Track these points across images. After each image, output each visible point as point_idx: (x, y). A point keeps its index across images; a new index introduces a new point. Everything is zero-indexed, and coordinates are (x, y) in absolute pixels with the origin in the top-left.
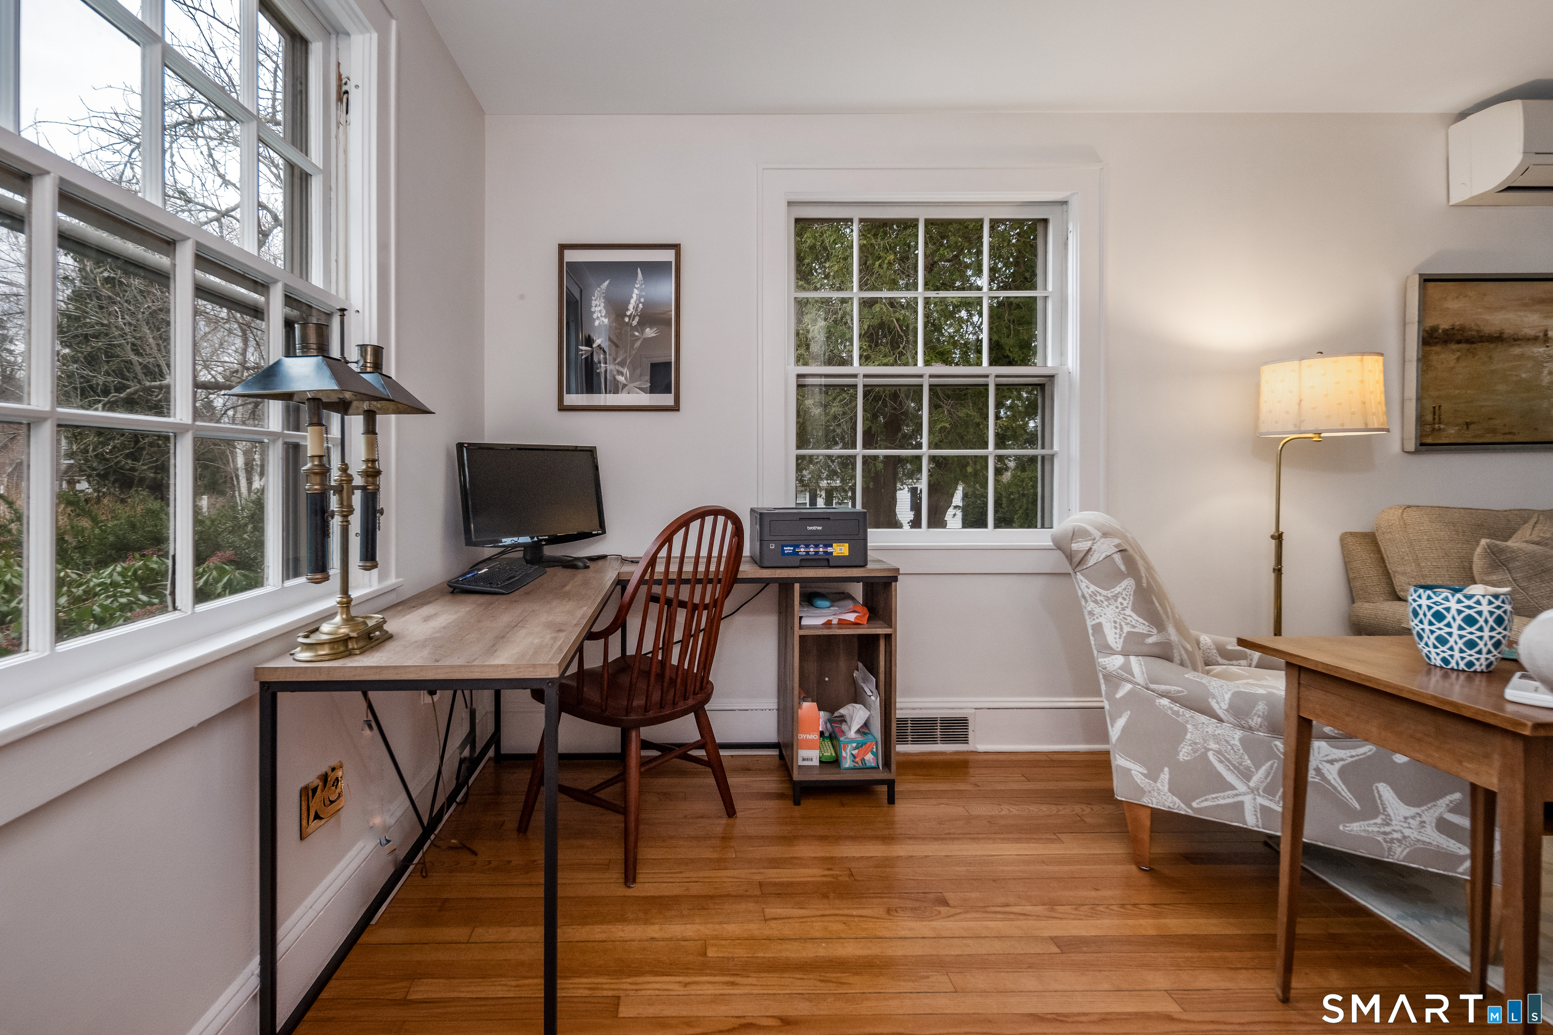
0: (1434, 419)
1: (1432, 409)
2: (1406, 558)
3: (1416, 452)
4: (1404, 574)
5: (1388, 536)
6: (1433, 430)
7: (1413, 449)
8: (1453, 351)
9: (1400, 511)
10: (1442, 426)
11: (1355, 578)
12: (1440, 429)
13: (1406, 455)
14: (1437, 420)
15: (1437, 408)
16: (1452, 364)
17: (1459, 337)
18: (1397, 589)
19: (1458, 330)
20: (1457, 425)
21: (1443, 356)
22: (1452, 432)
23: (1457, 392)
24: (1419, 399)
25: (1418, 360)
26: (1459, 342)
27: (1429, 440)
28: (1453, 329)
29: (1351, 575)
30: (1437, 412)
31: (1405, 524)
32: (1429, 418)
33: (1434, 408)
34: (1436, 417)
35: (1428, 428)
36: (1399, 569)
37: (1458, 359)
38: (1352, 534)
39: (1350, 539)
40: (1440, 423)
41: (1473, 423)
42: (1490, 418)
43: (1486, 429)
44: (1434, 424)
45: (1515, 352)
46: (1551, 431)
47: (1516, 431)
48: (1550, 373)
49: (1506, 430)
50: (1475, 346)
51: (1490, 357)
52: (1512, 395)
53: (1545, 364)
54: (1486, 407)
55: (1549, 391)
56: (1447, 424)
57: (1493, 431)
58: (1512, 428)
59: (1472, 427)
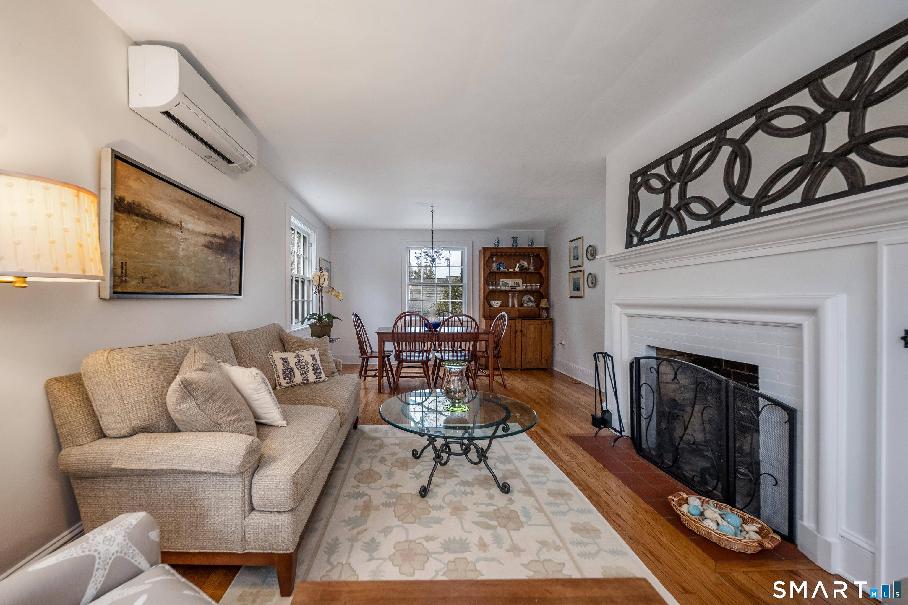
0: (122, 272)
1: (120, 265)
2: (112, 398)
3: (111, 299)
4: (110, 414)
5: (94, 380)
6: (122, 281)
7: (108, 297)
8: (134, 221)
9: (106, 355)
10: (127, 279)
11: (62, 424)
12: (126, 281)
13: (102, 302)
14: (124, 274)
15: (124, 264)
16: (133, 230)
17: (138, 211)
18: (104, 429)
19: (137, 206)
20: (136, 279)
21: (127, 223)
22: (134, 283)
23: (136, 253)
24: (113, 255)
25: (111, 221)
26: (137, 215)
27: (119, 290)
28: (134, 203)
29: (58, 422)
30: (124, 267)
31: (110, 367)
32: (119, 271)
33: (122, 263)
34: (124, 271)
35: (118, 280)
36: (106, 410)
37: (137, 228)
38: (58, 380)
39: (55, 386)
40: (126, 276)
41: (145, 278)
42: (155, 276)
43: (153, 283)
44: (122, 276)
45: (167, 232)
46: (183, 286)
47: (168, 285)
48: (183, 250)
49: (163, 285)
50: (146, 221)
51: (155, 231)
52: (166, 260)
53: (181, 243)
54: (153, 266)
55: (182, 261)
56: (131, 277)
57: (156, 284)
58: (166, 282)
59: (145, 281)
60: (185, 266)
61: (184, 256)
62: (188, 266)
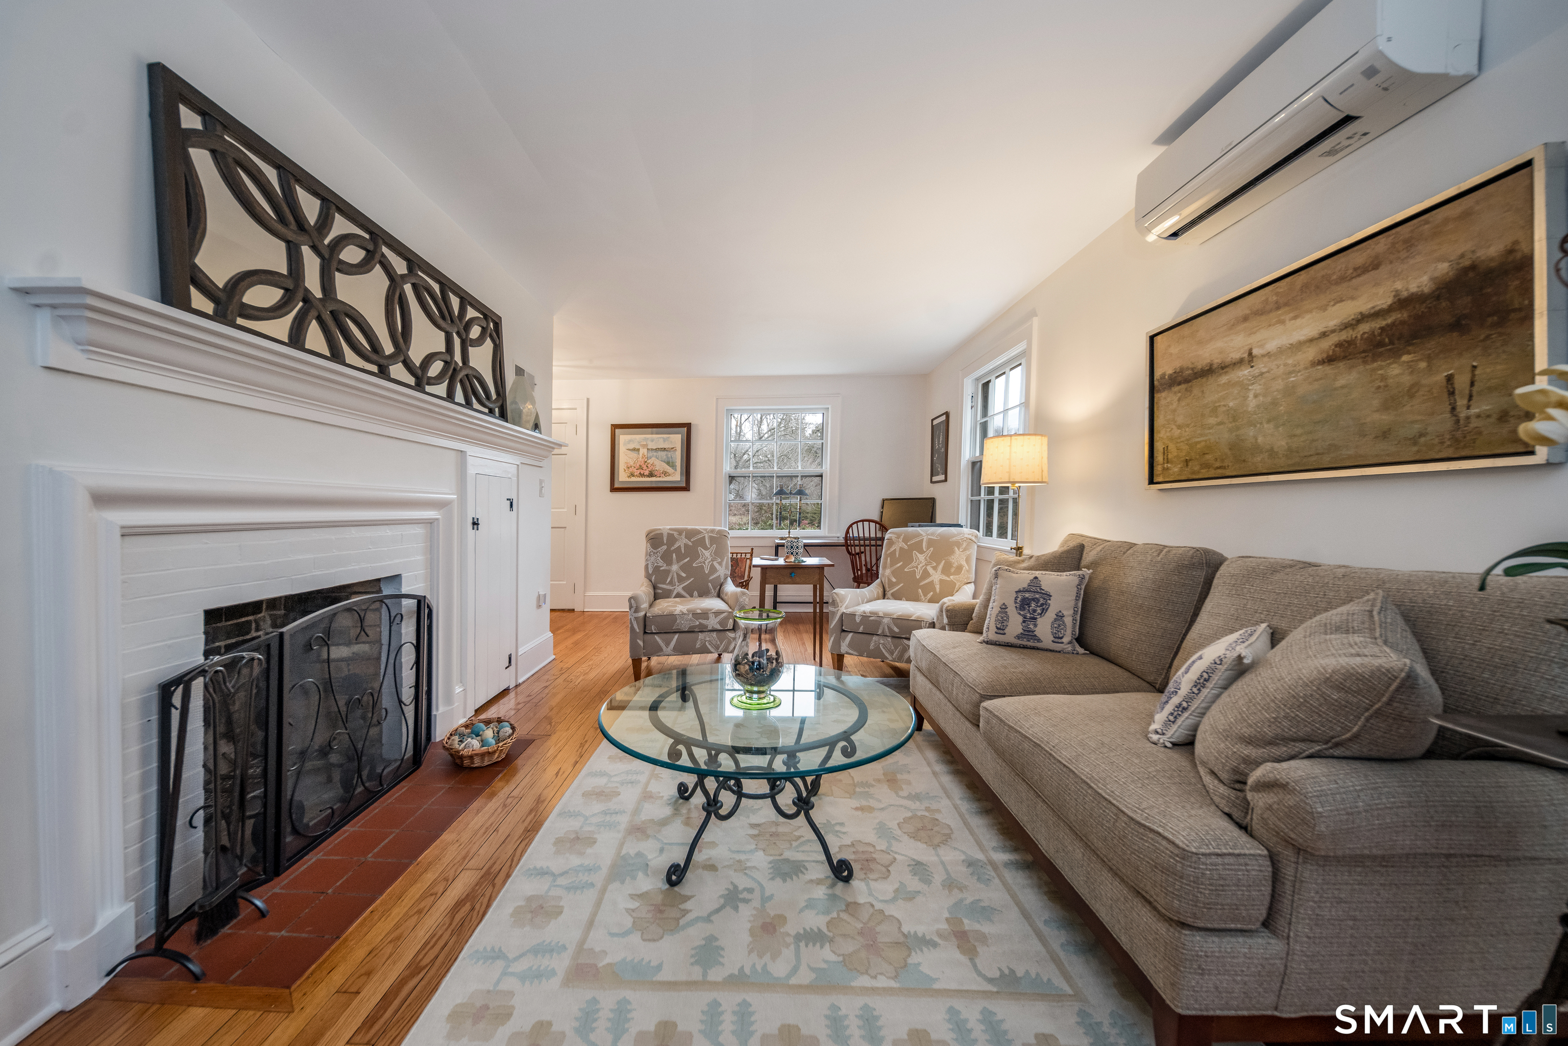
0: (1163, 458)
1: (1161, 450)
6: (1162, 470)
8: (1176, 393)
10: (1169, 465)
12: (1168, 469)
14: (1165, 460)
15: (1165, 449)
16: (1175, 405)
17: (1179, 379)
19: (1179, 373)
20: (1180, 464)
21: (1167, 400)
22: (1178, 470)
23: (1179, 432)
26: (1179, 384)
27: (1160, 479)
28: (1174, 373)
30: (1166, 452)
32: (1159, 457)
34: (1164, 456)
35: (1158, 469)
37: (1179, 400)
40: (1168, 463)
41: (1191, 460)
42: (1204, 454)
43: (1201, 465)
44: (1164, 463)
45: (1223, 382)
46: (1259, 461)
47: (1226, 464)
48: (1256, 396)
49: (1218, 464)
50: (1190, 384)
51: (1203, 392)
52: (1222, 427)
53: (1250, 388)
54: (1199, 442)
55: (1255, 416)
56: (1172, 463)
57: (1207, 466)
58: (1222, 460)
59: (1190, 464)
60: (1261, 423)
61: (1258, 406)
62: (1269, 421)
